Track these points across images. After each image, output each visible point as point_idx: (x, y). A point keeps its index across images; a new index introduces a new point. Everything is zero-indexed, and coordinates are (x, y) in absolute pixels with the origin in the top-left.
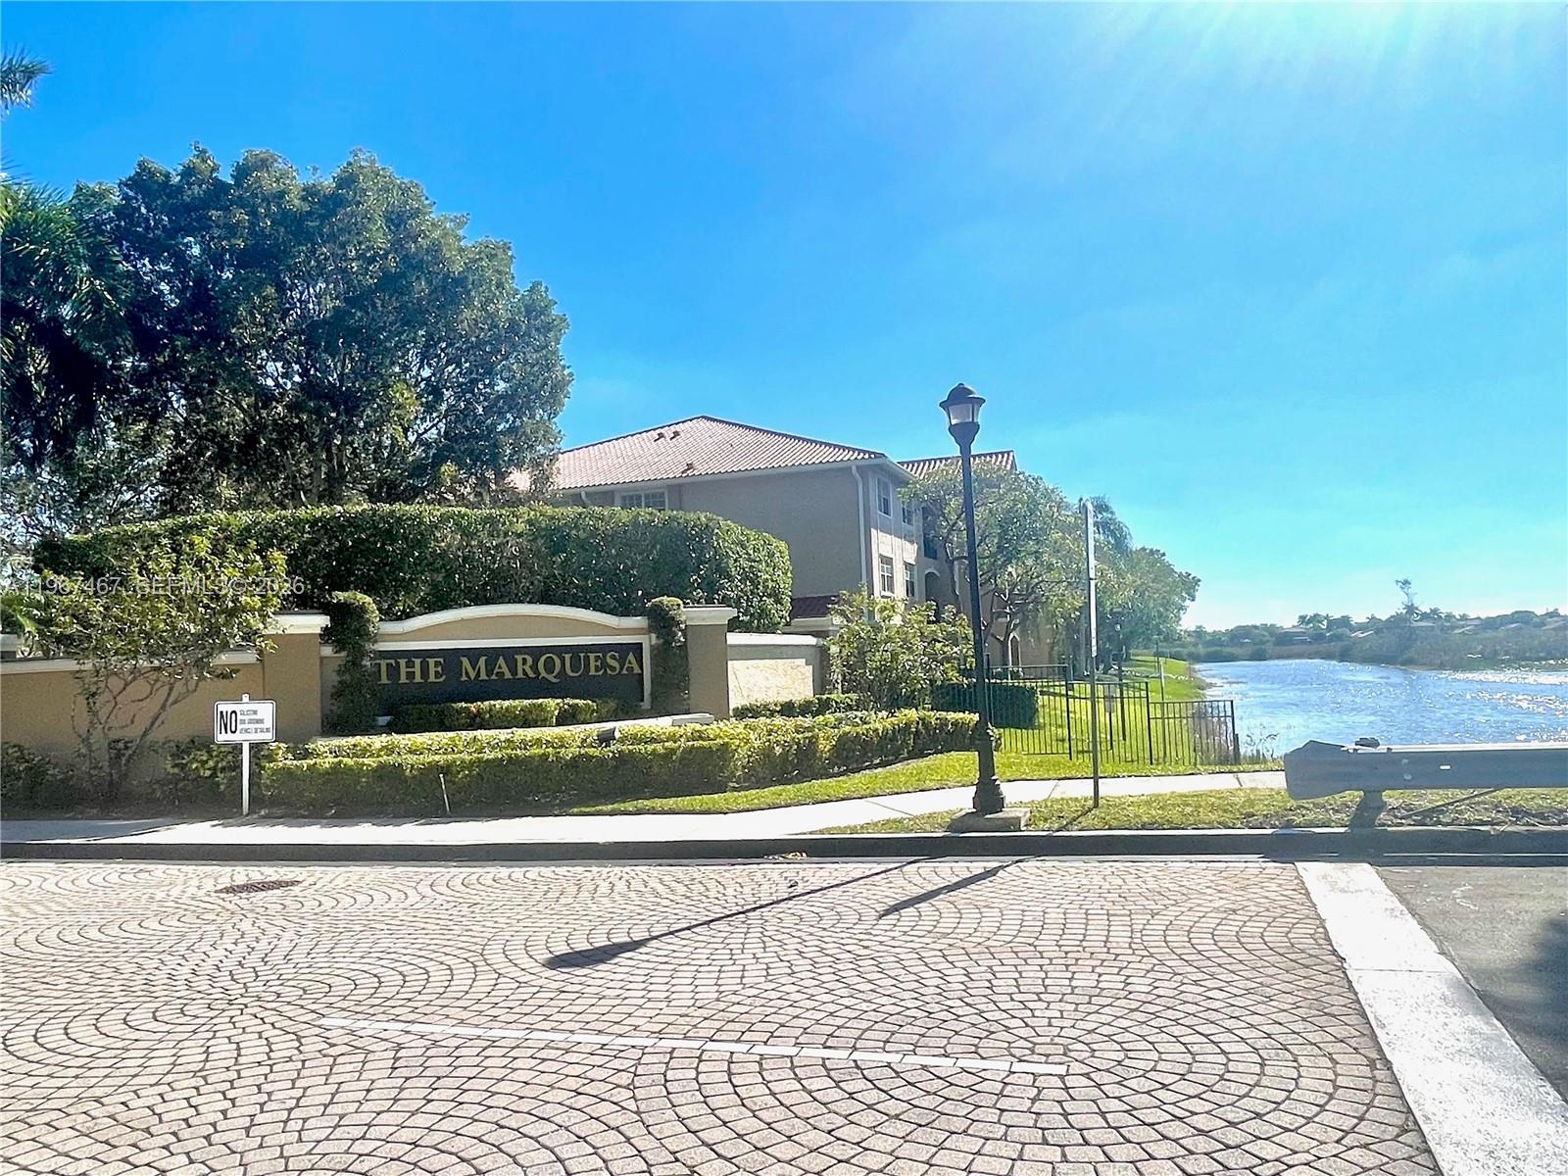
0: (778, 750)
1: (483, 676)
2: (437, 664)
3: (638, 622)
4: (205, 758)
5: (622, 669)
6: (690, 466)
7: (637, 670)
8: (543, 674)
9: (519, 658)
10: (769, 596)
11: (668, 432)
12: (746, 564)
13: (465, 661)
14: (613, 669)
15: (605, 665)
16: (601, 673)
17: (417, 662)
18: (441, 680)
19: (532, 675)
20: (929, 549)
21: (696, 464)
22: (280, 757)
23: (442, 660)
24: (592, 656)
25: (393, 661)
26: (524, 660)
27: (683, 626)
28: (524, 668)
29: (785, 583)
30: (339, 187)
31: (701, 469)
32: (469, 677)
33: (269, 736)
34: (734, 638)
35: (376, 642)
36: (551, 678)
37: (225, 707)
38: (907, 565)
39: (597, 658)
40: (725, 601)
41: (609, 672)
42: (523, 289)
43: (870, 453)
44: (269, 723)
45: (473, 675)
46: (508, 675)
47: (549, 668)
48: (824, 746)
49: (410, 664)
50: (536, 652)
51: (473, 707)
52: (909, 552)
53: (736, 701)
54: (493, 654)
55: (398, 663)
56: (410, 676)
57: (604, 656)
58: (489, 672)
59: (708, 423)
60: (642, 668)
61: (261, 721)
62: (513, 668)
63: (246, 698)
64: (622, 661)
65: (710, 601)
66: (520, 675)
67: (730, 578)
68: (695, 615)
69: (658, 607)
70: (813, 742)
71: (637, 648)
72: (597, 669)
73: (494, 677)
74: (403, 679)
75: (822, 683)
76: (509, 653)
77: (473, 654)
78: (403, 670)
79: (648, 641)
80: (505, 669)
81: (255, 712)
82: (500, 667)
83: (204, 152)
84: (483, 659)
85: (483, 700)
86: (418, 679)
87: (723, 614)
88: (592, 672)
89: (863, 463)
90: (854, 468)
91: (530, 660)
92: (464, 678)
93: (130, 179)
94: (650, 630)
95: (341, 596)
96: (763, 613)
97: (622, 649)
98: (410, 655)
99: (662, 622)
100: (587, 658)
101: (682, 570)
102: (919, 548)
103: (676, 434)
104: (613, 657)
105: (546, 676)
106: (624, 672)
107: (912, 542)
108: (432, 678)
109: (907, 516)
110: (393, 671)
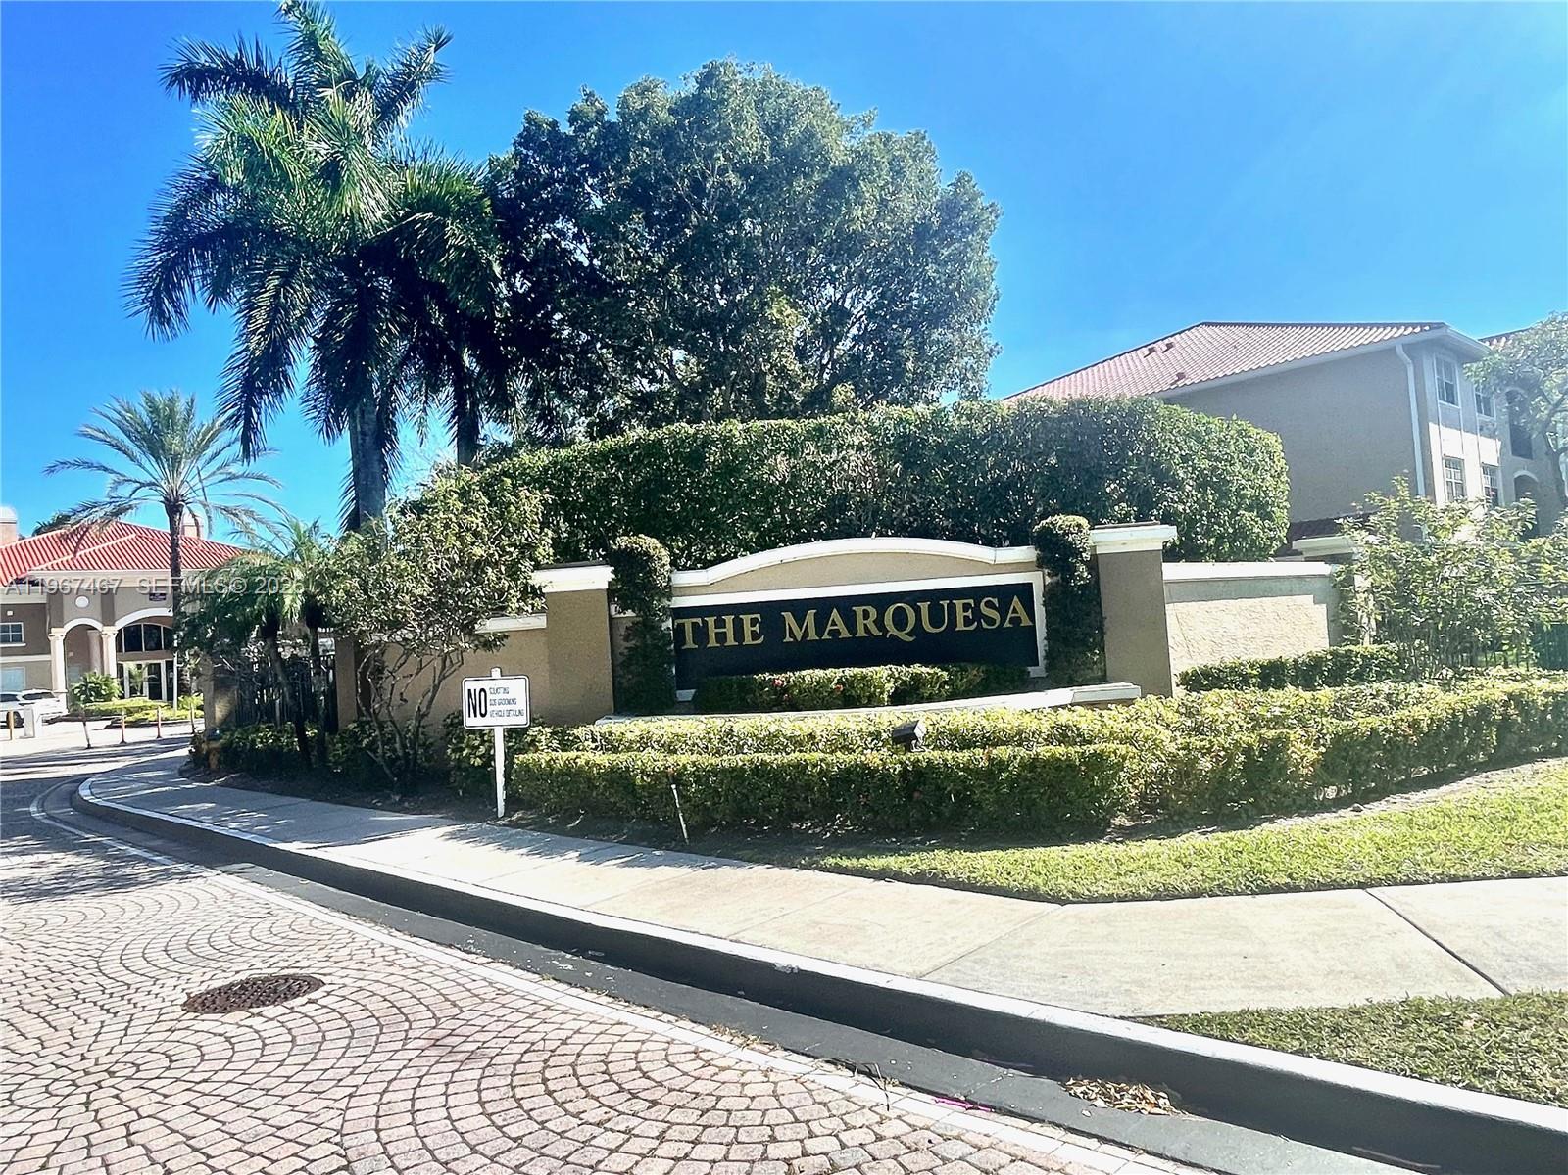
0: (1206, 764)
1: (813, 636)
2: (753, 622)
3: (1025, 553)
4: (477, 743)
5: (1003, 621)
6: (1181, 376)
7: (1026, 622)
8: (892, 630)
9: (859, 610)
10: (1250, 509)
11: (1162, 345)
12: (1206, 464)
13: (788, 616)
14: (991, 621)
15: (978, 615)
16: (972, 627)
17: (729, 619)
18: (759, 642)
19: (876, 632)
20: (1520, 444)
21: (1187, 371)
22: (542, 746)
23: (758, 616)
24: (959, 604)
25: (699, 620)
26: (866, 615)
27: (1086, 556)
28: (865, 623)
29: (1279, 492)
30: (702, 86)
31: (1193, 377)
32: (794, 637)
33: (522, 720)
34: (1173, 571)
35: (670, 598)
36: (902, 635)
37: (472, 685)
38: (1487, 469)
39: (966, 607)
40: (1167, 519)
41: (985, 625)
42: (944, 185)
43: (1422, 325)
44: (522, 704)
45: (799, 635)
46: (845, 634)
47: (900, 619)
48: (1303, 753)
49: (720, 623)
50: (881, 601)
51: (779, 679)
52: (1490, 450)
53: (1181, 662)
54: (824, 606)
55: (705, 623)
56: (721, 637)
57: (977, 604)
58: (820, 631)
59: (1210, 330)
60: (1032, 617)
61: (513, 702)
62: (850, 621)
63: (496, 673)
64: (1003, 611)
65: (1142, 518)
66: (861, 633)
67: (1177, 484)
68: (1111, 540)
69: (1047, 531)
70: (1278, 747)
71: (1027, 588)
72: (967, 621)
73: (826, 636)
74: (713, 643)
75: (1343, 625)
76: (845, 604)
77: (798, 607)
78: (712, 631)
79: (1038, 580)
80: (841, 626)
81: (506, 691)
82: (834, 623)
83: (591, 94)
84: (811, 613)
85: (793, 670)
86: (731, 641)
87: (1156, 536)
88: (961, 626)
89: (1412, 339)
90: (1400, 350)
91: (873, 613)
92: (788, 639)
93: (520, 136)
94: (1040, 564)
95: (623, 541)
96: (1241, 533)
97: (1004, 593)
98: (718, 611)
99: (1056, 553)
100: (952, 608)
101: (1095, 477)
102: (1504, 446)
103: (1170, 346)
104: (989, 605)
105: (895, 632)
106: (1007, 624)
107: (1492, 435)
108: (748, 641)
109: (1483, 403)
110: (700, 633)
